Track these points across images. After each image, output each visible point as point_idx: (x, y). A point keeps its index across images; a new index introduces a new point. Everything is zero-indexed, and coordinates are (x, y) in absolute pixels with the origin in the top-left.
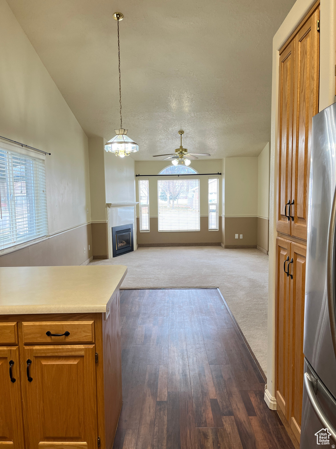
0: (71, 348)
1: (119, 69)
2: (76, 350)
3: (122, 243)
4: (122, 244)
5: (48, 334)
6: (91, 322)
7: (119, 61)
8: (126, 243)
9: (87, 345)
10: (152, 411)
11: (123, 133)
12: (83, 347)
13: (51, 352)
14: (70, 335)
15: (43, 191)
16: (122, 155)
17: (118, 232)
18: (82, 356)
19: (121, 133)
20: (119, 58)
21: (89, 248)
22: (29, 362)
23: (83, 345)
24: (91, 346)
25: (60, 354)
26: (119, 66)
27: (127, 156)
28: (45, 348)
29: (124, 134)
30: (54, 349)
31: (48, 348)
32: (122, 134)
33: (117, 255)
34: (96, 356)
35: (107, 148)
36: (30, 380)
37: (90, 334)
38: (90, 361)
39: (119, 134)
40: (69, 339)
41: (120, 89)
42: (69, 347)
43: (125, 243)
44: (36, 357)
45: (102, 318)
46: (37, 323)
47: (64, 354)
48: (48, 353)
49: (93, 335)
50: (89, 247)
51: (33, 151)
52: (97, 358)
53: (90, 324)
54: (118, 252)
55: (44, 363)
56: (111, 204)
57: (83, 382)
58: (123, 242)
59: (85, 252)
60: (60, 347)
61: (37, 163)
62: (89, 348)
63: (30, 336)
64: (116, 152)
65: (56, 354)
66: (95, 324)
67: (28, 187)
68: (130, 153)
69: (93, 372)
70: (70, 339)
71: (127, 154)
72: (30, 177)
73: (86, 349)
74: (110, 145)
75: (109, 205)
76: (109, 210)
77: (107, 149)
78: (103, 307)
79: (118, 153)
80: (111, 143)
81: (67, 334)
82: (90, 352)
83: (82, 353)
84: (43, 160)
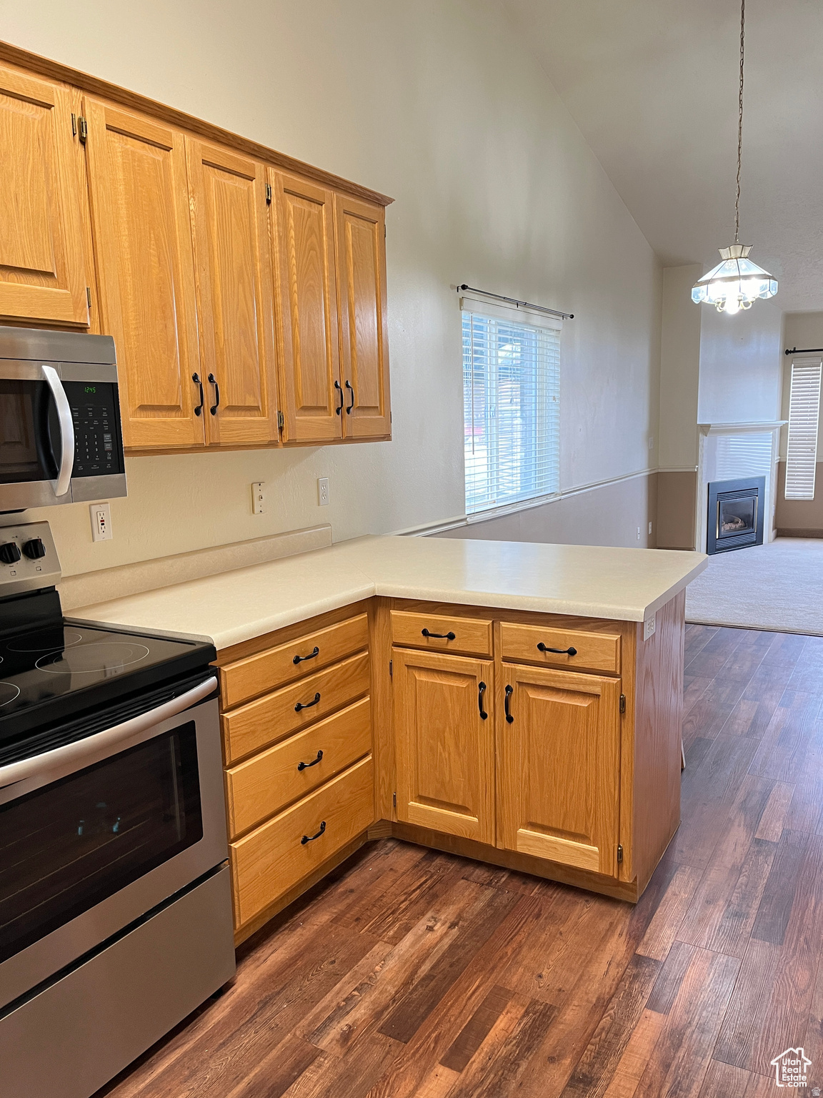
0: (578, 678)
1: (740, 101)
2: (586, 683)
3: (732, 522)
4: (733, 526)
5: (541, 647)
6: (616, 637)
7: (742, 80)
8: (743, 524)
9: (606, 678)
10: (739, 849)
11: (739, 255)
12: (600, 680)
13: (544, 680)
14: (576, 655)
15: (554, 399)
16: (732, 309)
17: (722, 495)
18: (597, 695)
19: (733, 256)
20: (742, 73)
21: (650, 530)
22: (508, 688)
23: (598, 677)
24: (615, 681)
25: (559, 685)
26: (741, 94)
27: (745, 308)
28: (534, 670)
29: (741, 257)
30: (550, 675)
31: (540, 671)
32: (736, 258)
33: (719, 550)
34: (620, 699)
35: (697, 293)
36: (510, 719)
37: (612, 658)
38: (611, 707)
39: (728, 259)
40: (575, 661)
41: (739, 148)
42: (575, 675)
43: (740, 524)
44: (520, 683)
45: (635, 633)
46: (524, 627)
47: (566, 686)
48: (539, 680)
49: (618, 661)
50: (650, 526)
51: (536, 312)
52: (623, 703)
53: (613, 640)
54: (720, 544)
55: (533, 694)
56: (709, 426)
57: (597, 743)
58: (736, 520)
59: (639, 538)
60: (560, 673)
61: (545, 338)
62: (609, 683)
63: (511, 647)
64: (718, 303)
65: (553, 684)
66: (623, 641)
67: (525, 391)
68: (752, 302)
69: (614, 726)
70: (577, 661)
71: (746, 304)
72: (529, 370)
73: (604, 683)
74: (703, 288)
75: (705, 429)
76: (704, 441)
77: (698, 297)
78: (639, 612)
79: (723, 305)
80: (708, 282)
81: (572, 652)
82: (612, 691)
83: (597, 690)
84: (557, 330)
